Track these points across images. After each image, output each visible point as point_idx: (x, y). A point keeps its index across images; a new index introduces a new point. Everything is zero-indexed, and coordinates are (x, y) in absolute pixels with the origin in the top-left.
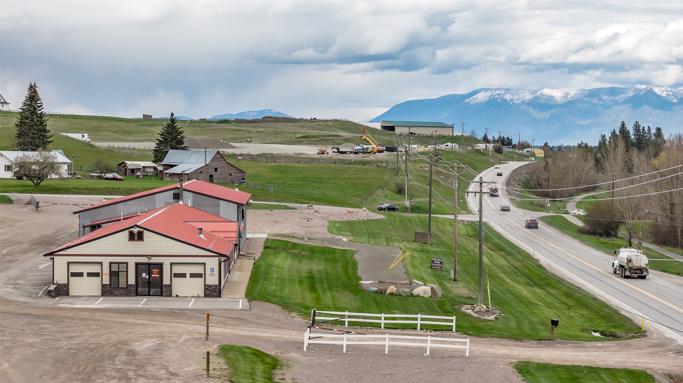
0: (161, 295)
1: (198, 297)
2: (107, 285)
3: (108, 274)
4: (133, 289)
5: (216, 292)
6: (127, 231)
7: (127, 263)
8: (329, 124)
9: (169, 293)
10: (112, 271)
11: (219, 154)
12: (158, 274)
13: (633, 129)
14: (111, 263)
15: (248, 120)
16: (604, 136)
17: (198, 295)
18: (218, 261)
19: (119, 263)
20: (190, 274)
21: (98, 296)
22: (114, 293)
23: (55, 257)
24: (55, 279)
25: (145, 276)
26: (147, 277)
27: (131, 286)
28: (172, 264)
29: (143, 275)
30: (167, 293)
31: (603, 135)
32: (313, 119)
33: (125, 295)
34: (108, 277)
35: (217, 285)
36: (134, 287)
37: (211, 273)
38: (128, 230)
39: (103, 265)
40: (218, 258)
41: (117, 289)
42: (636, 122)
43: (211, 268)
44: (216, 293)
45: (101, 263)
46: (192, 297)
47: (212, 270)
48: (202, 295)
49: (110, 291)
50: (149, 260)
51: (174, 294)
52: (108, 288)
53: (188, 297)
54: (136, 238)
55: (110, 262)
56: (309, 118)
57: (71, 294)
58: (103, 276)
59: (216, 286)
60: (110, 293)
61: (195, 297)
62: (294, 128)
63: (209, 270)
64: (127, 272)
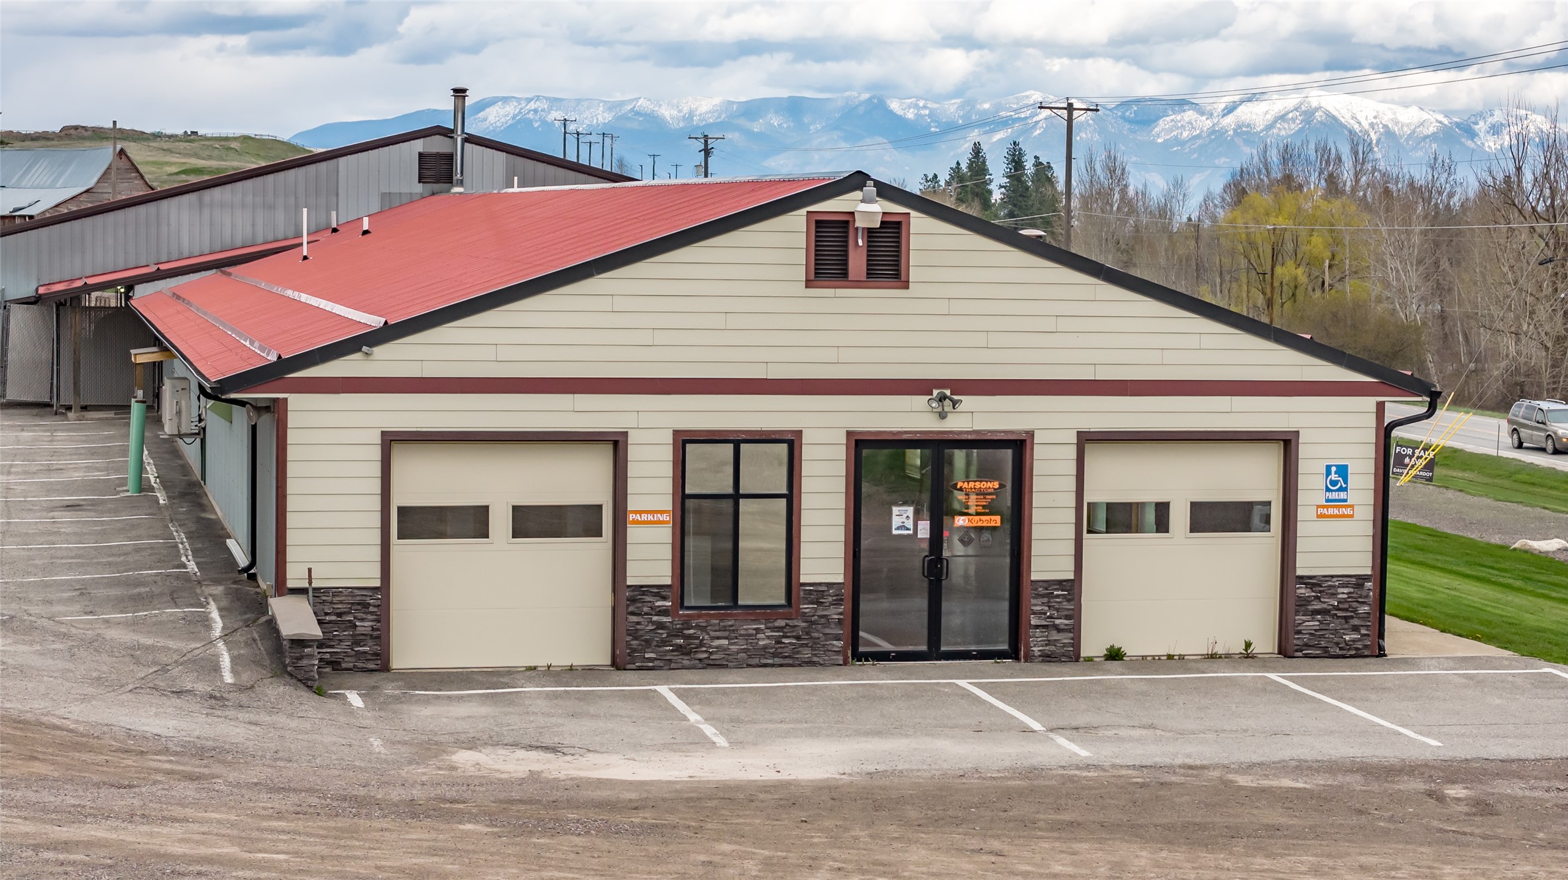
0: (1013, 654)
1: (1248, 655)
2: (659, 591)
3: (666, 517)
4: (834, 613)
5: (1356, 622)
6: (797, 220)
7: (792, 442)
8: (232, 146)
9: (1065, 638)
10: (688, 491)
11: (123, 157)
12: (990, 510)
13: (1005, 160)
14: (684, 441)
15: (26, 135)
16: (935, 176)
17: (1248, 645)
18: (1372, 421)
19: (737, 441)
20: (1193, 504)
21: (588, 673)
22: (701, 644)
23: (295, 401)
24: (291, 554)
25: (910, 524)
26: (924, 529)
27: (818, 593)
28: (1086, 440)
29: (896, 521)
30: (1055, 636)
31: (930, 177)
32: (189, 133)
33: (774, 655)
34: (665, 534)
35: (1365, 578)
36: (838, 602)
37: (1334, 496)
38: (803, 211)
39: (633, 453)
40: (1369, 403)
41: (722, 618)
42: (1015, 143)
43: (1328, 468)
44: (1356, 629)
45: (617, 444)
46: (1213, 656)
47: (1334, 477)
48: (1266, 643)
49: (679, 633)
50: (942, 416)
51: (1093, 645)
52: (664, 612)
53: (1182, 657)
54: (857, 262)
55: (676, 433)
56: (179, 132)
57: (399, 661)
58: (634, 534)
59: (1361, 580)
60: (679, 648)
61: (1228, 656)
62: (149, 154)
63: (1320, 482)
64: (791, 497)
